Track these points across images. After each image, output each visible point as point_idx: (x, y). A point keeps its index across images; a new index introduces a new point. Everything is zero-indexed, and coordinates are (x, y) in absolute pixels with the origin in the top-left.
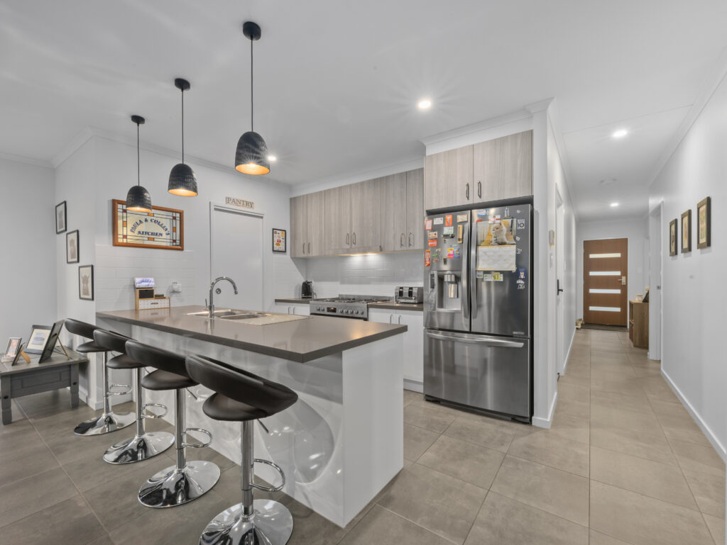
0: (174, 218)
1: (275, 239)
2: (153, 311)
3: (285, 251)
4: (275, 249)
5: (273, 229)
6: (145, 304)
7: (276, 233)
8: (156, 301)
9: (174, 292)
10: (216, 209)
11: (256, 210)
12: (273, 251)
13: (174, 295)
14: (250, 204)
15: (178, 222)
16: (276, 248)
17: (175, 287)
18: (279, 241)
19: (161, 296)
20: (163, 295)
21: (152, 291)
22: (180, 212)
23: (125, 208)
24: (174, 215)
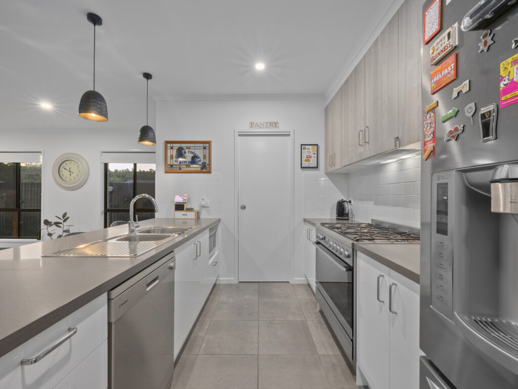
0: (205, 148)
1: (304, 156)
2: (184, 220)
3: (317, 167)
4: (303, 166)
5: (302, 145)
6: (179, 214)
7: (305, 149)
8: (186, 213)
9: (204, 207)
10: (239, 135)
11: (282, 128)
12: (302, 167)
13: (204, 209)
14: (275, 124)
15: (208, 151)
16: (305, 164)
17: (203, 203)
18: (309, 157)
19: (190, 210)
20: (192, 209)
21: (184, 205)
22: (209, 143)
23: (172, 146)
24: (205, 145)
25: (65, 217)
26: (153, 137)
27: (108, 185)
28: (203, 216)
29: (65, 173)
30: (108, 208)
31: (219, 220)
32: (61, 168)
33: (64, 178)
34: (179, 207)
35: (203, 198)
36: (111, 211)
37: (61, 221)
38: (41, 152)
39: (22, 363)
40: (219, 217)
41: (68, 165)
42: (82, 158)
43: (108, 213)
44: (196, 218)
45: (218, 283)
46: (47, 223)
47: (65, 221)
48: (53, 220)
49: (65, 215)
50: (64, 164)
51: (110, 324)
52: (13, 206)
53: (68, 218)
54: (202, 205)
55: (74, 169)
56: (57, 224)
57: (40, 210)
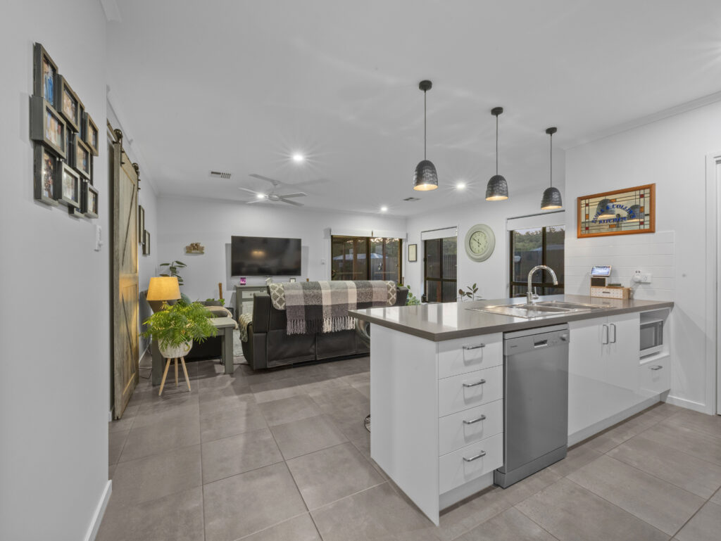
0: (642, 196)
2: (605, 300)
6: (598, 292)
8: (608, 290)
9: (640, 282)
10: (718, 162)
13: (640, 286)
15: (648, 199)
17: (638, 277)
19: (617, 286)
20: (620, 285)
21: (604, 279)
22: (651, 187)
23: (587, 202)
24: (642, 192)
25: (475, 289)
26: (558, 200)
27: (514, 254)
28: (637, 296)
29: (475, 244)
30: (514, 281)
31: (671, 305)
32: (472, 240)
33: (473, 250)
34: (598, 282)
35: (638, 270)
36: (515, 284)
37: (472, 292)
38: (456, 227)
39: (464, 348)
40: (672, 301)
41: (477, 237)
42: (490, 228)
43: (514, 287)
44: (626, 297)
45: (668, 401)
46: (461, 292)
47: (475, 292)
48: (466, 290)
49: (474, 286)
50: (474, 236)
51: (504, 357)
52: (438, 277)
53: (477, 289)
54: (637, 281)
55: (482, 241)
56: (469, 294)
57: (455, 281)
